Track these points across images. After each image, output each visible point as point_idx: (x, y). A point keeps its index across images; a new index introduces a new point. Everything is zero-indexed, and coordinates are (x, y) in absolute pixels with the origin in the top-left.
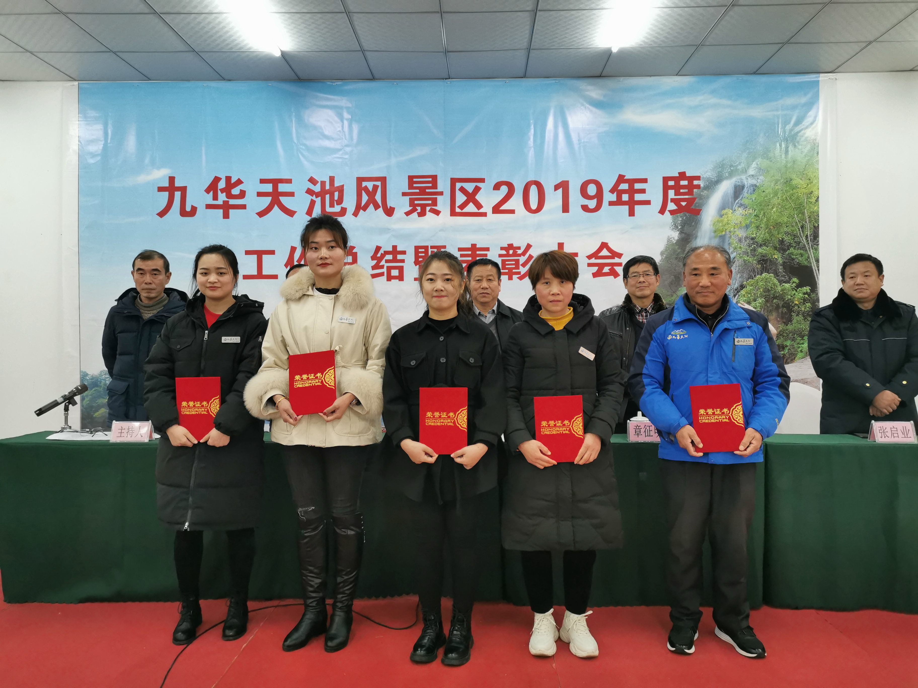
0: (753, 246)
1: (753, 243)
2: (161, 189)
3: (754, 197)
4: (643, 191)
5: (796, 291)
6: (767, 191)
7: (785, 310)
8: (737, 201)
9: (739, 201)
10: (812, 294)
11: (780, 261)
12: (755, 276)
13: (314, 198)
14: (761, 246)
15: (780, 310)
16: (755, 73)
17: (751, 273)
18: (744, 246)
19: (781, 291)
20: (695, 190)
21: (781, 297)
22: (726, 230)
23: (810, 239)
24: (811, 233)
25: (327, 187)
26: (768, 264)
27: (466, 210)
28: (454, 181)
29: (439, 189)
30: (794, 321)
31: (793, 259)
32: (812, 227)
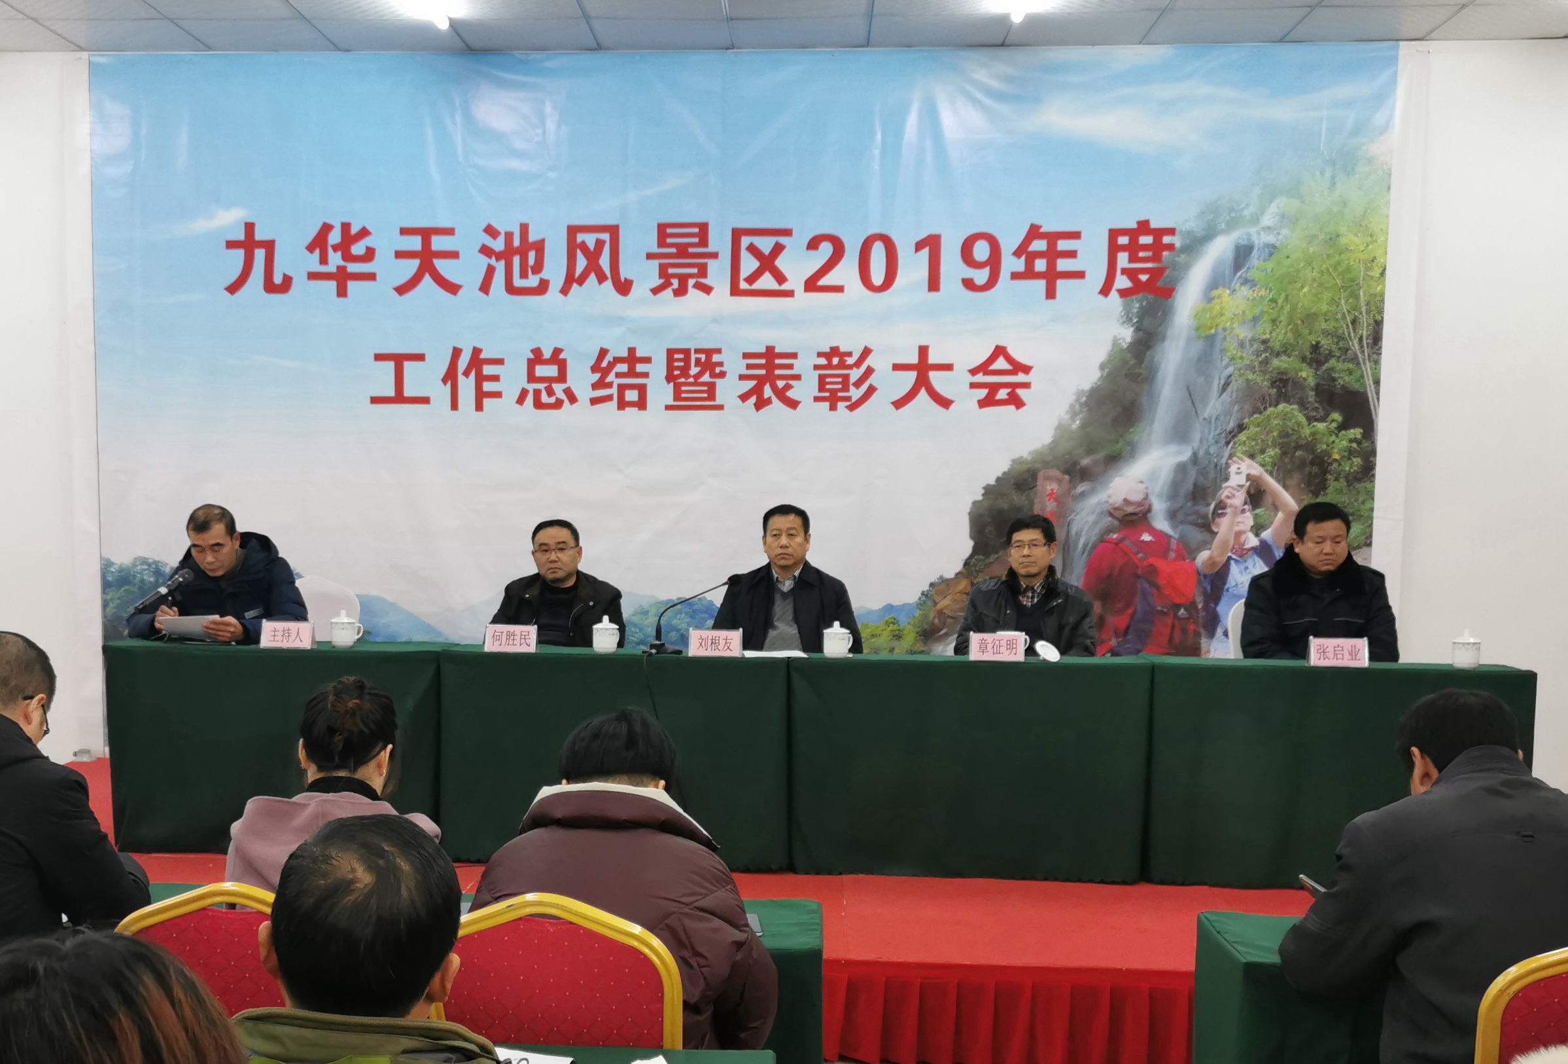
0: (1263, 356)
1: (1265, 350)
2: (231, 245)
3: (1270, 265)
4: (1072, 254)
5: (1337, 436)
6: (1294, 256)
7: (1315, 469)
8: (1239, 274)
9: (1242, 274)
10: (1364, 441)
11: (1312, 382)
12: (1265, 409)
13: (493, 261)
14: (1278, 354)
15: (1307, 469)
16: (1281, 41)
17: (1259, 404)
18: (1248, 355)
19: (1310, 436)
20: (1165, 254)
21: (1309, 447)
22: (1217, 326)
23: (1367, 343)
24: (1369, 333)
25: (517, 242)
26: (1289, 388)
27: (758, 285)
28: (737, 234)
29: (711, 248)
30: (1330, 490)
31: (1334, 380)
32: (1371, 321)
